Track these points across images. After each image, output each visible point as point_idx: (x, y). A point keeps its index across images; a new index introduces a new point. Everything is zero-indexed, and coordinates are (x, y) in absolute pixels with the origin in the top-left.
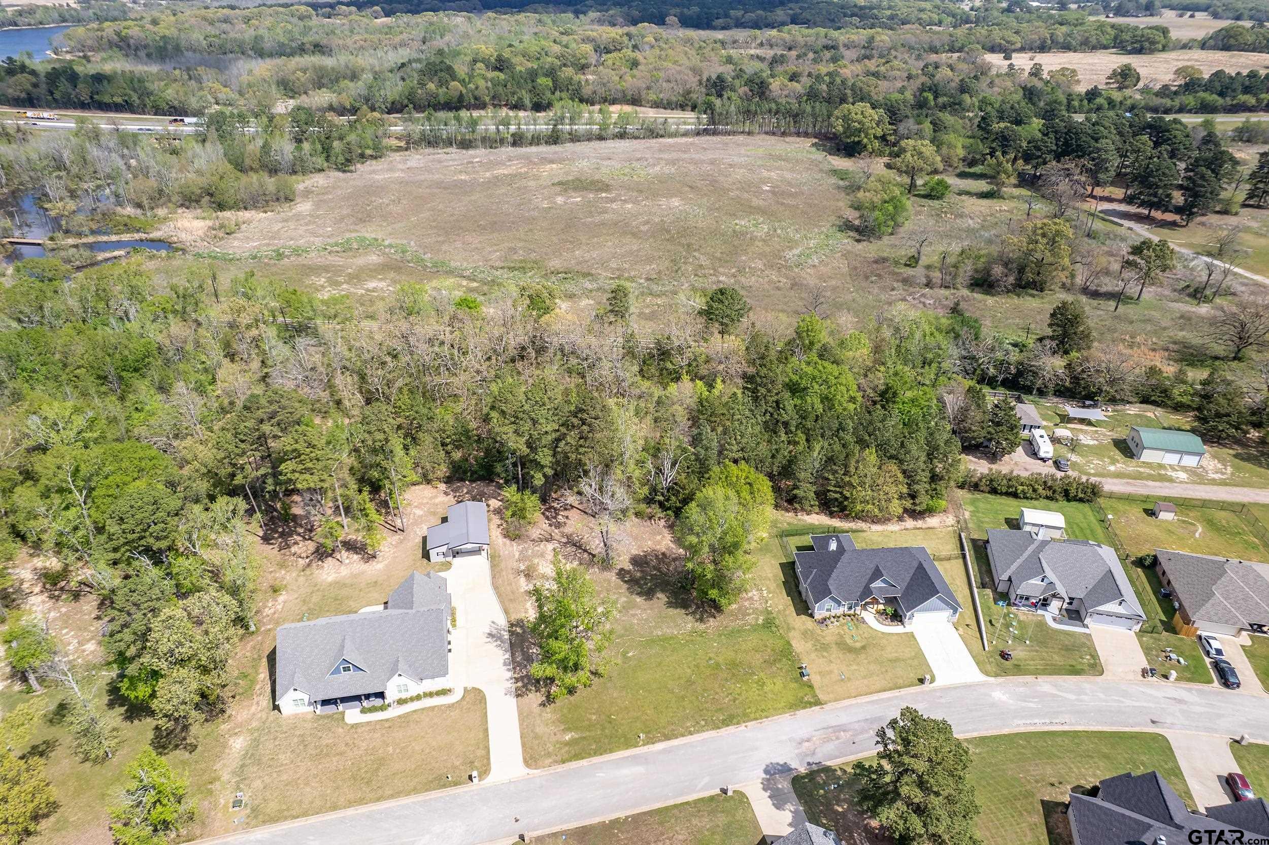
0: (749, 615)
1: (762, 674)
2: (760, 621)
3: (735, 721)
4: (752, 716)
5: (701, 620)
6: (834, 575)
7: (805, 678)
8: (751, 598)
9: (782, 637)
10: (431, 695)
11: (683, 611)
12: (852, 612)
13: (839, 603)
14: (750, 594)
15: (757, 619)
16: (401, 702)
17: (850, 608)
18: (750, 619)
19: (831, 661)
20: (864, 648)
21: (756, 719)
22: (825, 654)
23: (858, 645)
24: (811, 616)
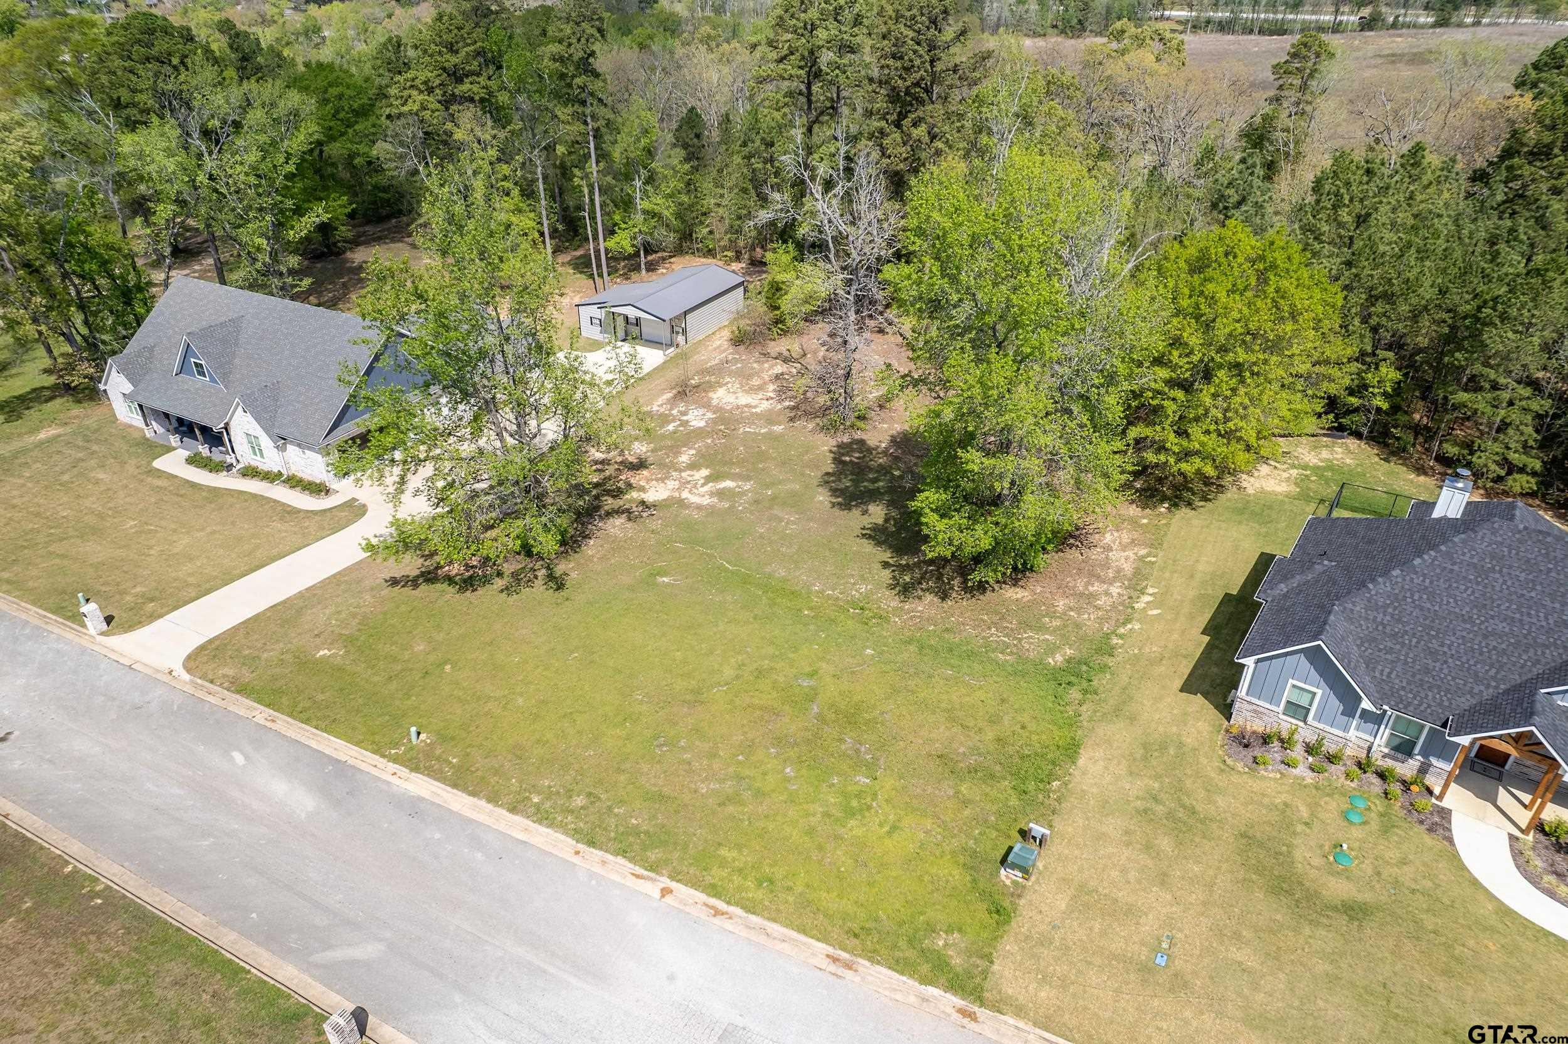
0: (1041, 628)
1: (888, 783)
2: (1057, 659)
3: (653, 855)
4: (717, 874)
5: (906, 591)
6: (1381, 588)
7: (1007, 876)
8: (1092, 596)
9: (1073, 723)
10: (294, 482)
11: (887, 556)
12: (1408, 768)
13: (1349, 701)
14: (1096, 587)
15: (1052, 650)
16: (250, 472)
17: (1403, 749)
18: (1032, 642)
19: (1163, 879)
20: (1354, 911)
21: (713, 890)
22: (1165, 844)
23: (1338, 889)
24: (1226, 710)
